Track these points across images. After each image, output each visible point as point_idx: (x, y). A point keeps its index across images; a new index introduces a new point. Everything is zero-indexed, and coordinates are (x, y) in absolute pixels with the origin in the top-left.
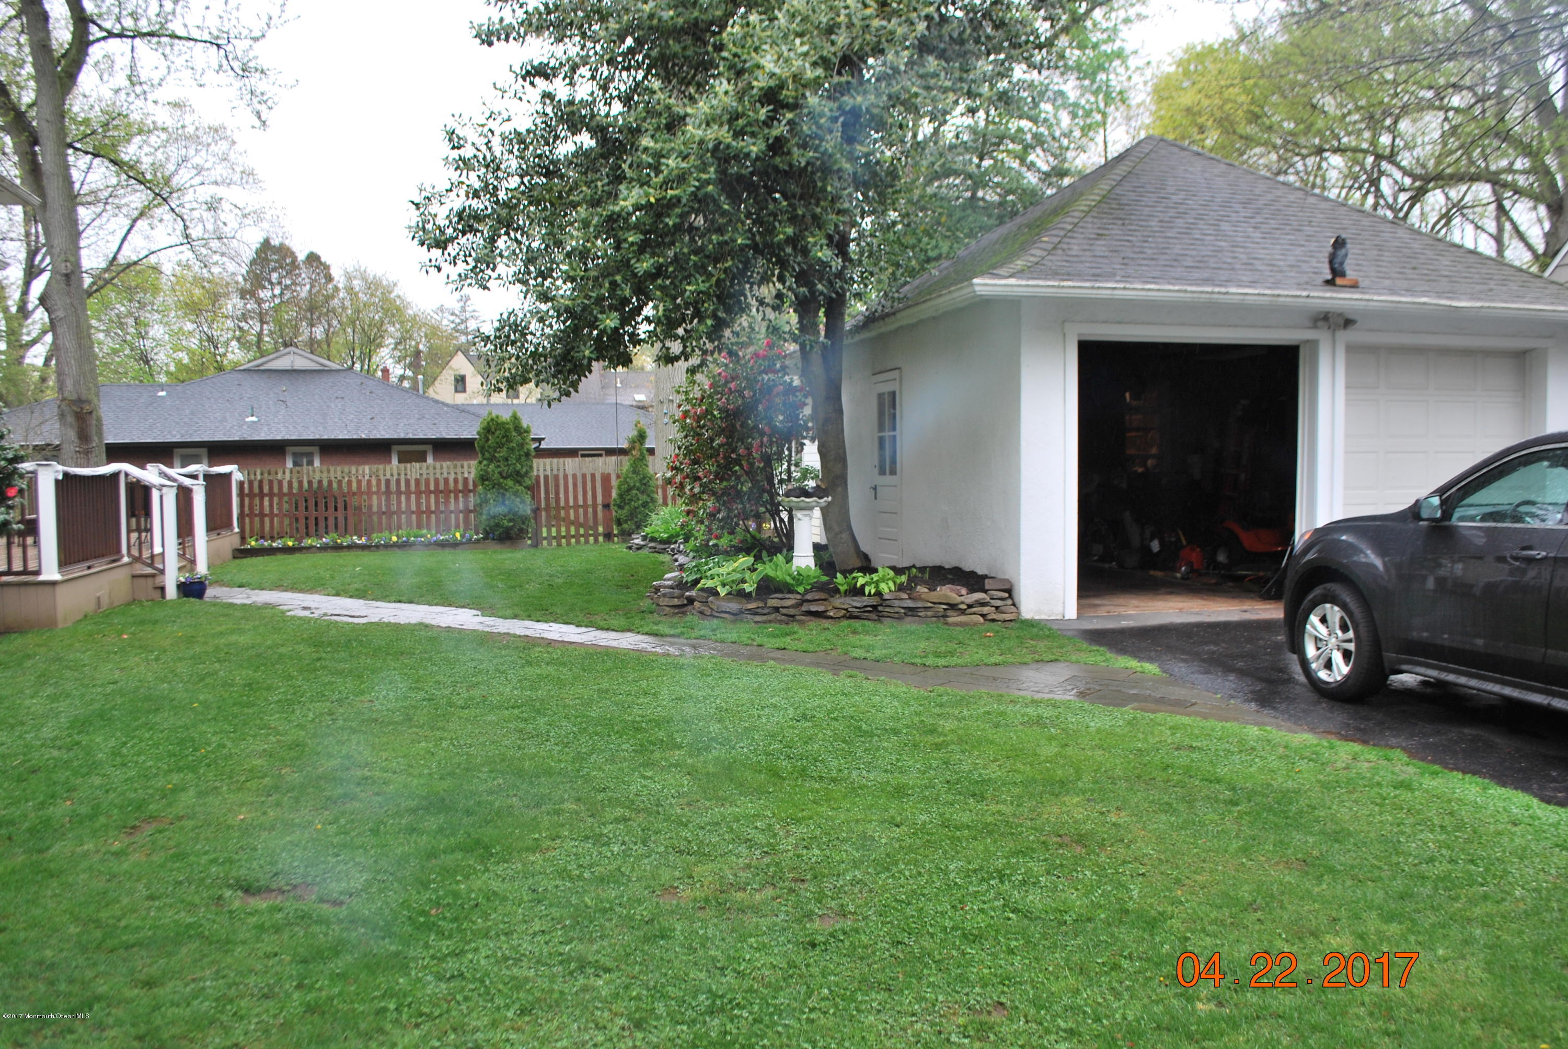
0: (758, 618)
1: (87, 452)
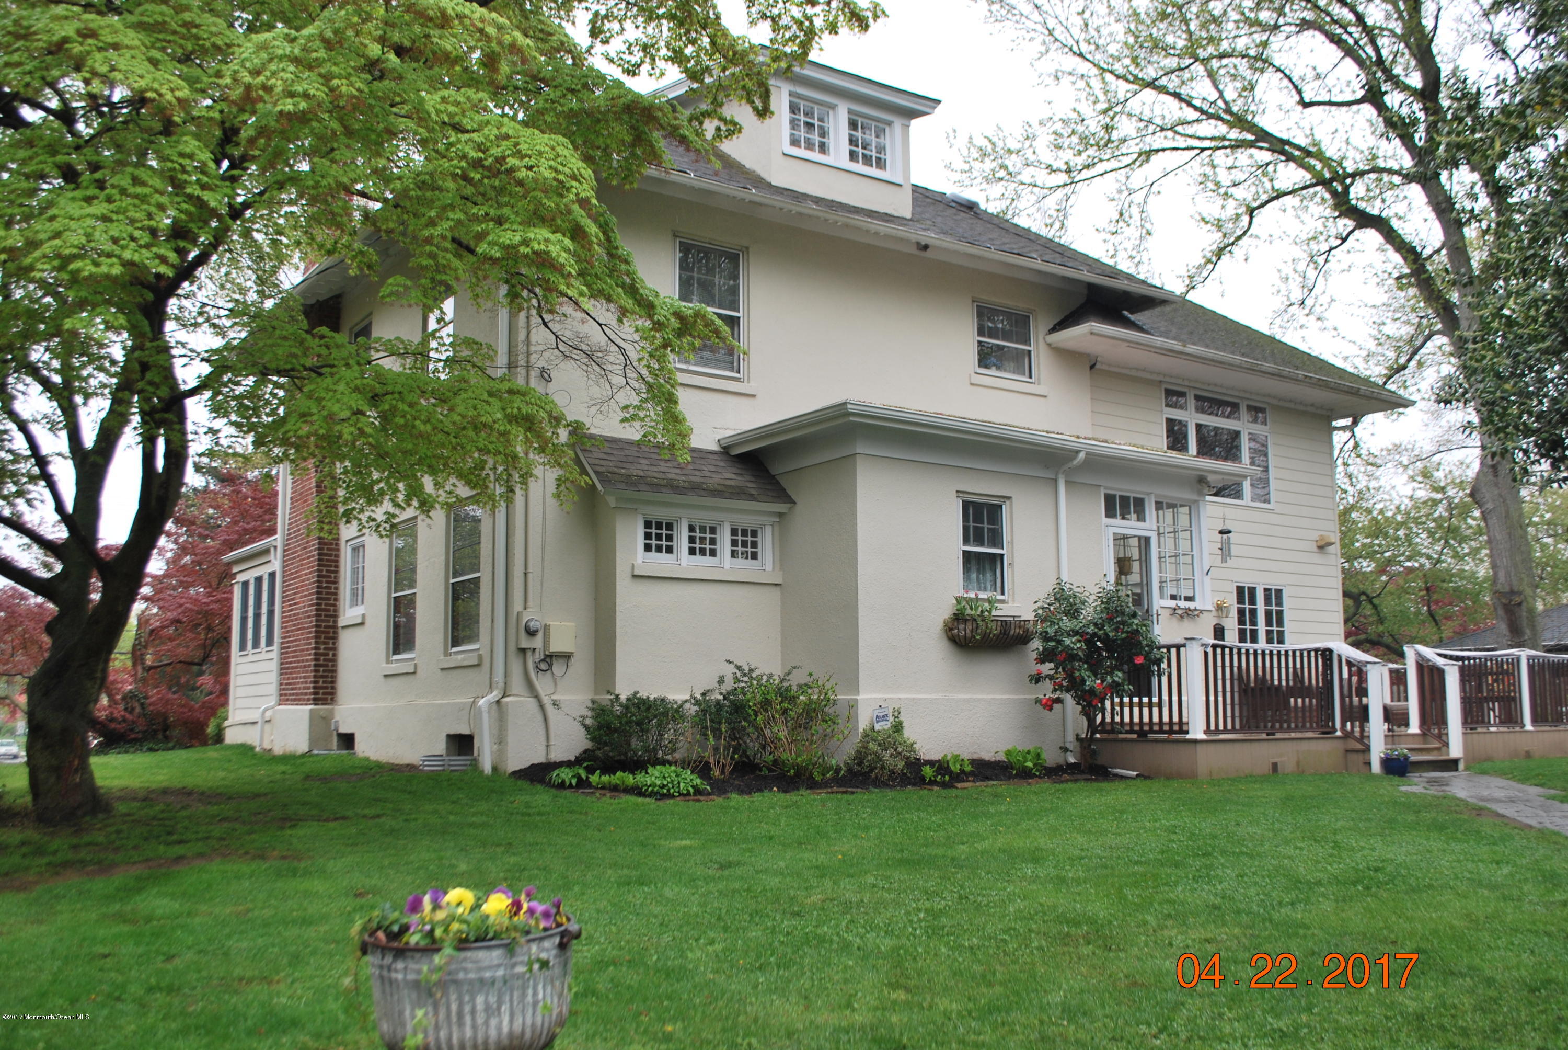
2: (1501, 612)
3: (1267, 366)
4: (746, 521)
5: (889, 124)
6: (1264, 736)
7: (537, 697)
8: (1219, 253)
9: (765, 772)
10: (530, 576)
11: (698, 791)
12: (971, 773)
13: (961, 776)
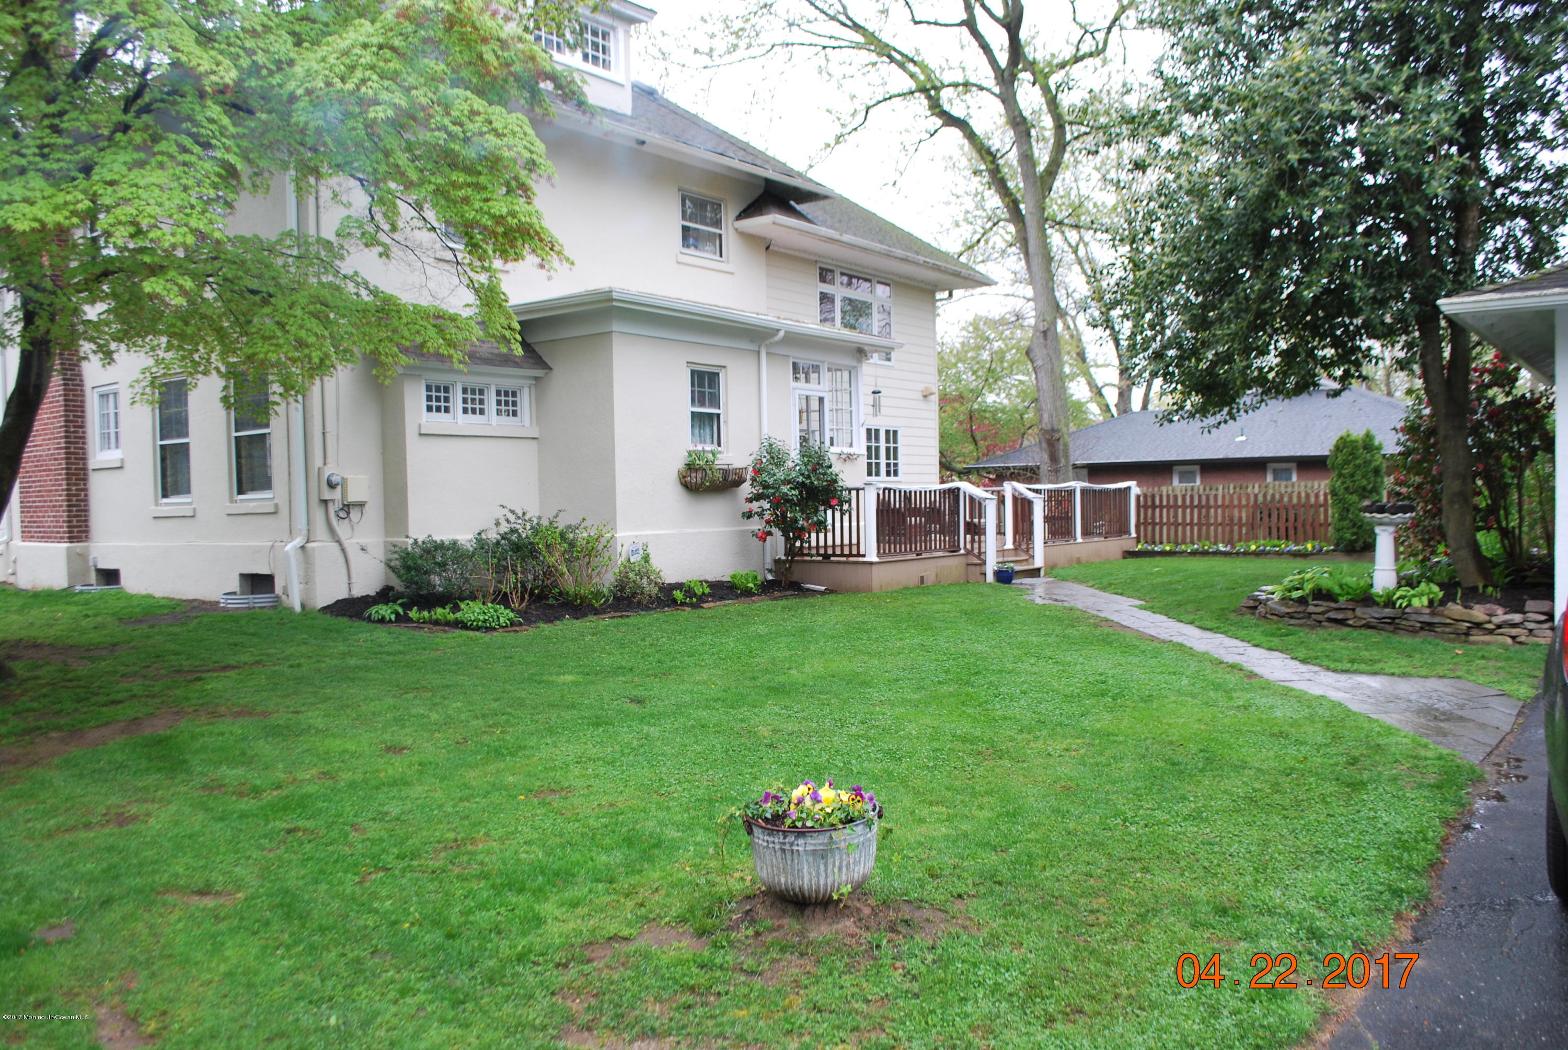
0: (1293, 621)
1: (1056, 471)
2: (1044, 445)
3: (899, 252)
4: (508, 384)
5: (614, 28)
6: (914, 556)
7: (339, 542)
8: (838, 139)
9: (551, 601)
10: (328, 436)
11: (513, 624)
12: (710, 595)
13: (702, 599)
